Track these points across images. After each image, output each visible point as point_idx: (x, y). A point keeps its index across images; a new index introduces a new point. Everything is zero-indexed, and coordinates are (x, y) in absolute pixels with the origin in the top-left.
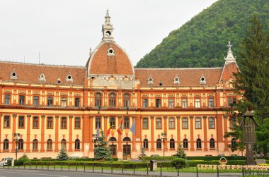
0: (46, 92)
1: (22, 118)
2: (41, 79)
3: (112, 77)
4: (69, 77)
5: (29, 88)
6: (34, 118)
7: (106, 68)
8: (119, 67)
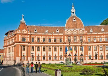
0: (48, 37)
2: (46, 32)
3: (75, 29)
4: (58, 31)
6: (44, 47)
7: (72, 26)
8: (78, 25)
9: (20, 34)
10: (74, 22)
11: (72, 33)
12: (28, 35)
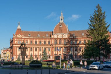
0: (39, 40)
1: (31, 48)
2: (38, 36)
4: (47, 35)
5: (34, 39)
6: (36, 48)
7: (59, 31)
8: (63, 30)
9: (16, 38)
10: (61, 27)
11: (58, 37)
12: (23, 38)
